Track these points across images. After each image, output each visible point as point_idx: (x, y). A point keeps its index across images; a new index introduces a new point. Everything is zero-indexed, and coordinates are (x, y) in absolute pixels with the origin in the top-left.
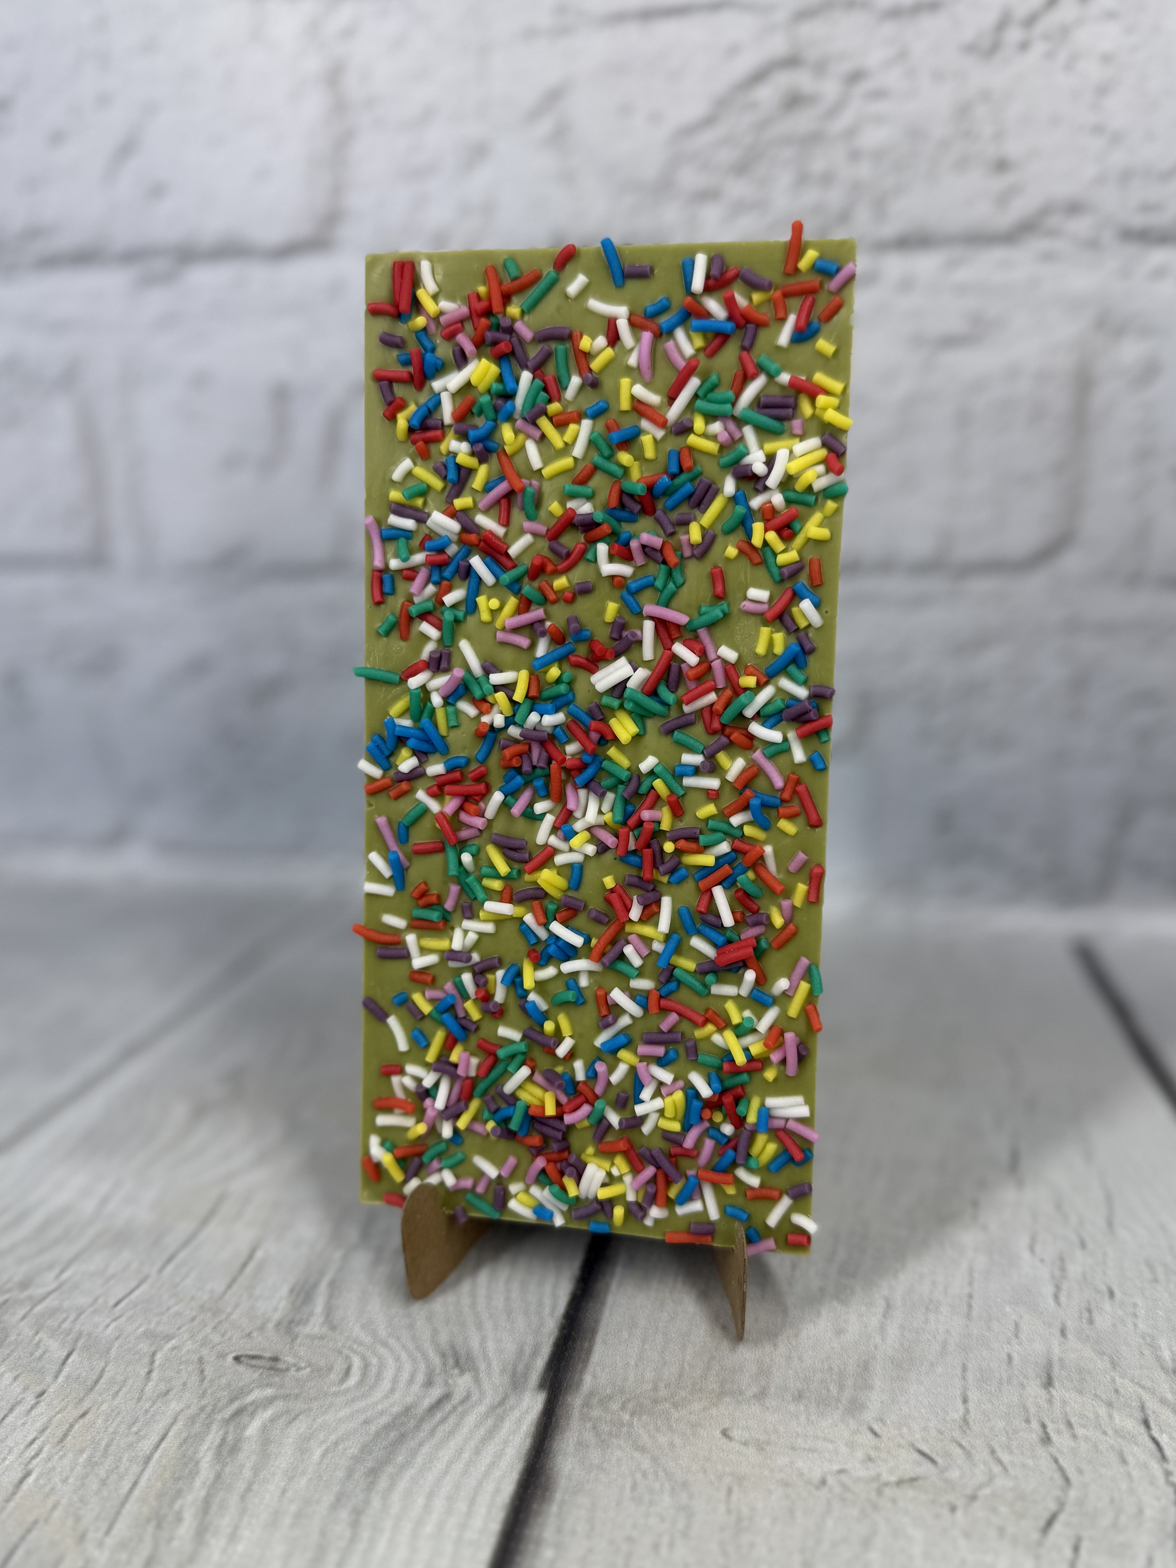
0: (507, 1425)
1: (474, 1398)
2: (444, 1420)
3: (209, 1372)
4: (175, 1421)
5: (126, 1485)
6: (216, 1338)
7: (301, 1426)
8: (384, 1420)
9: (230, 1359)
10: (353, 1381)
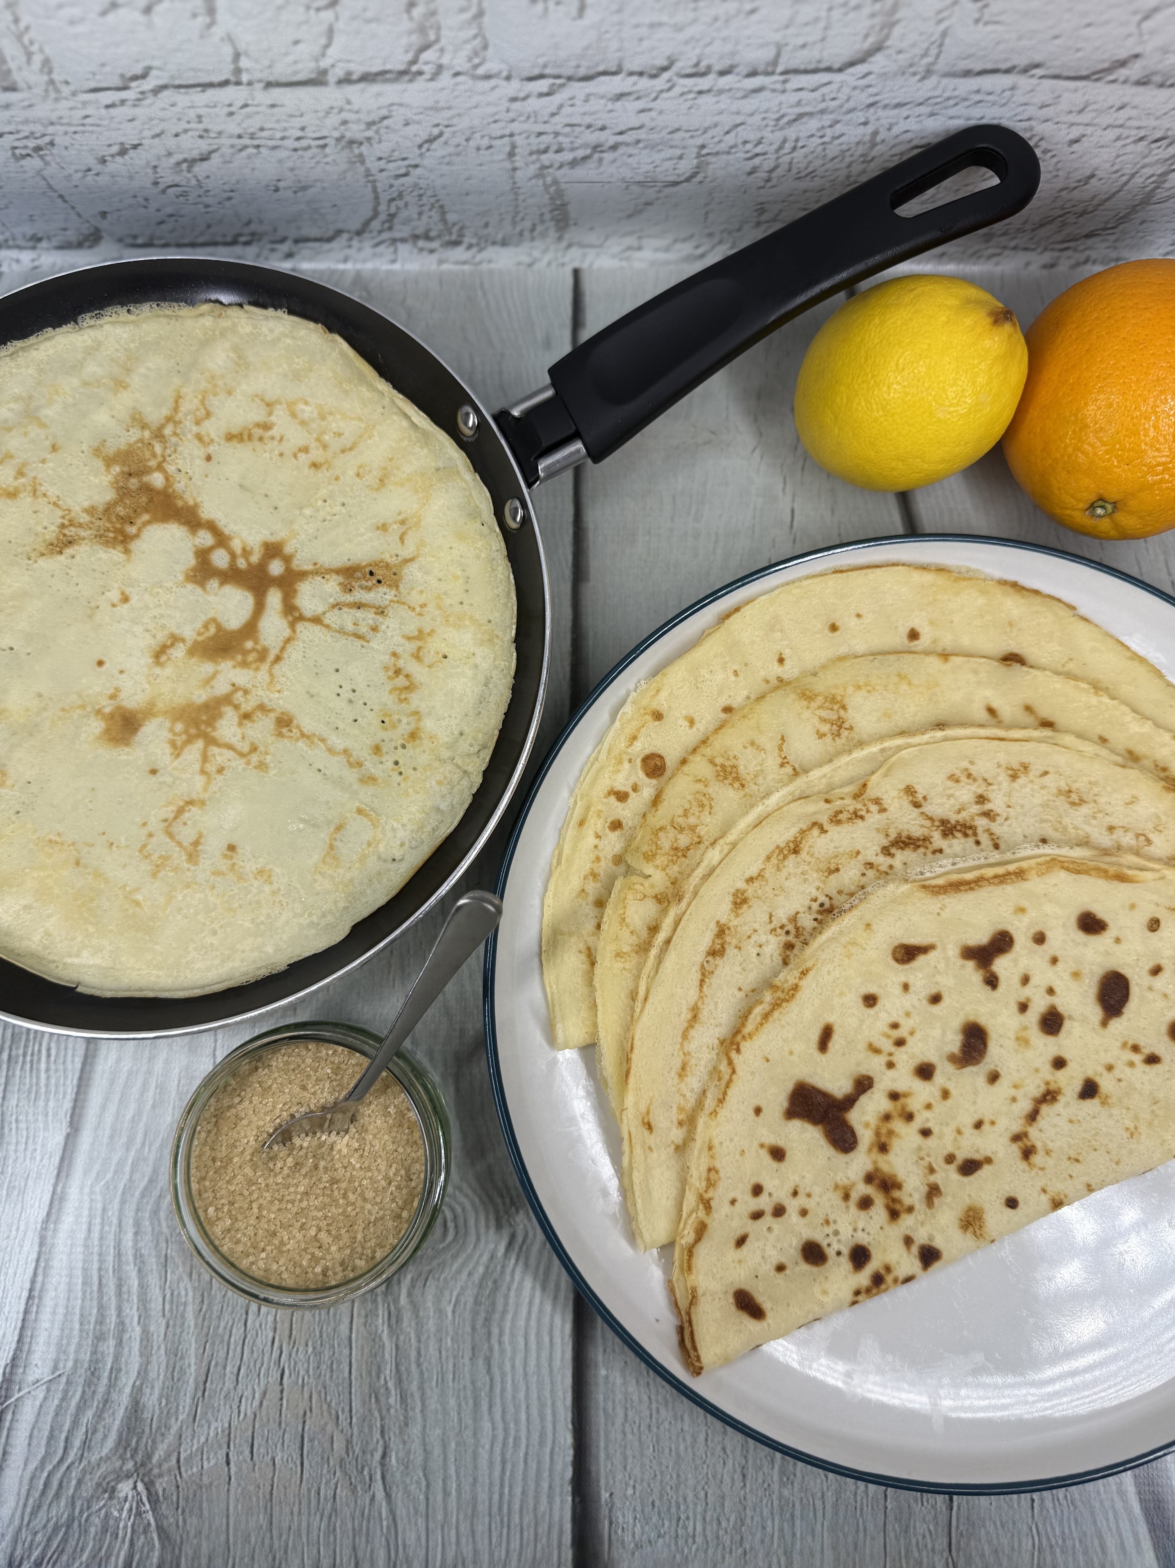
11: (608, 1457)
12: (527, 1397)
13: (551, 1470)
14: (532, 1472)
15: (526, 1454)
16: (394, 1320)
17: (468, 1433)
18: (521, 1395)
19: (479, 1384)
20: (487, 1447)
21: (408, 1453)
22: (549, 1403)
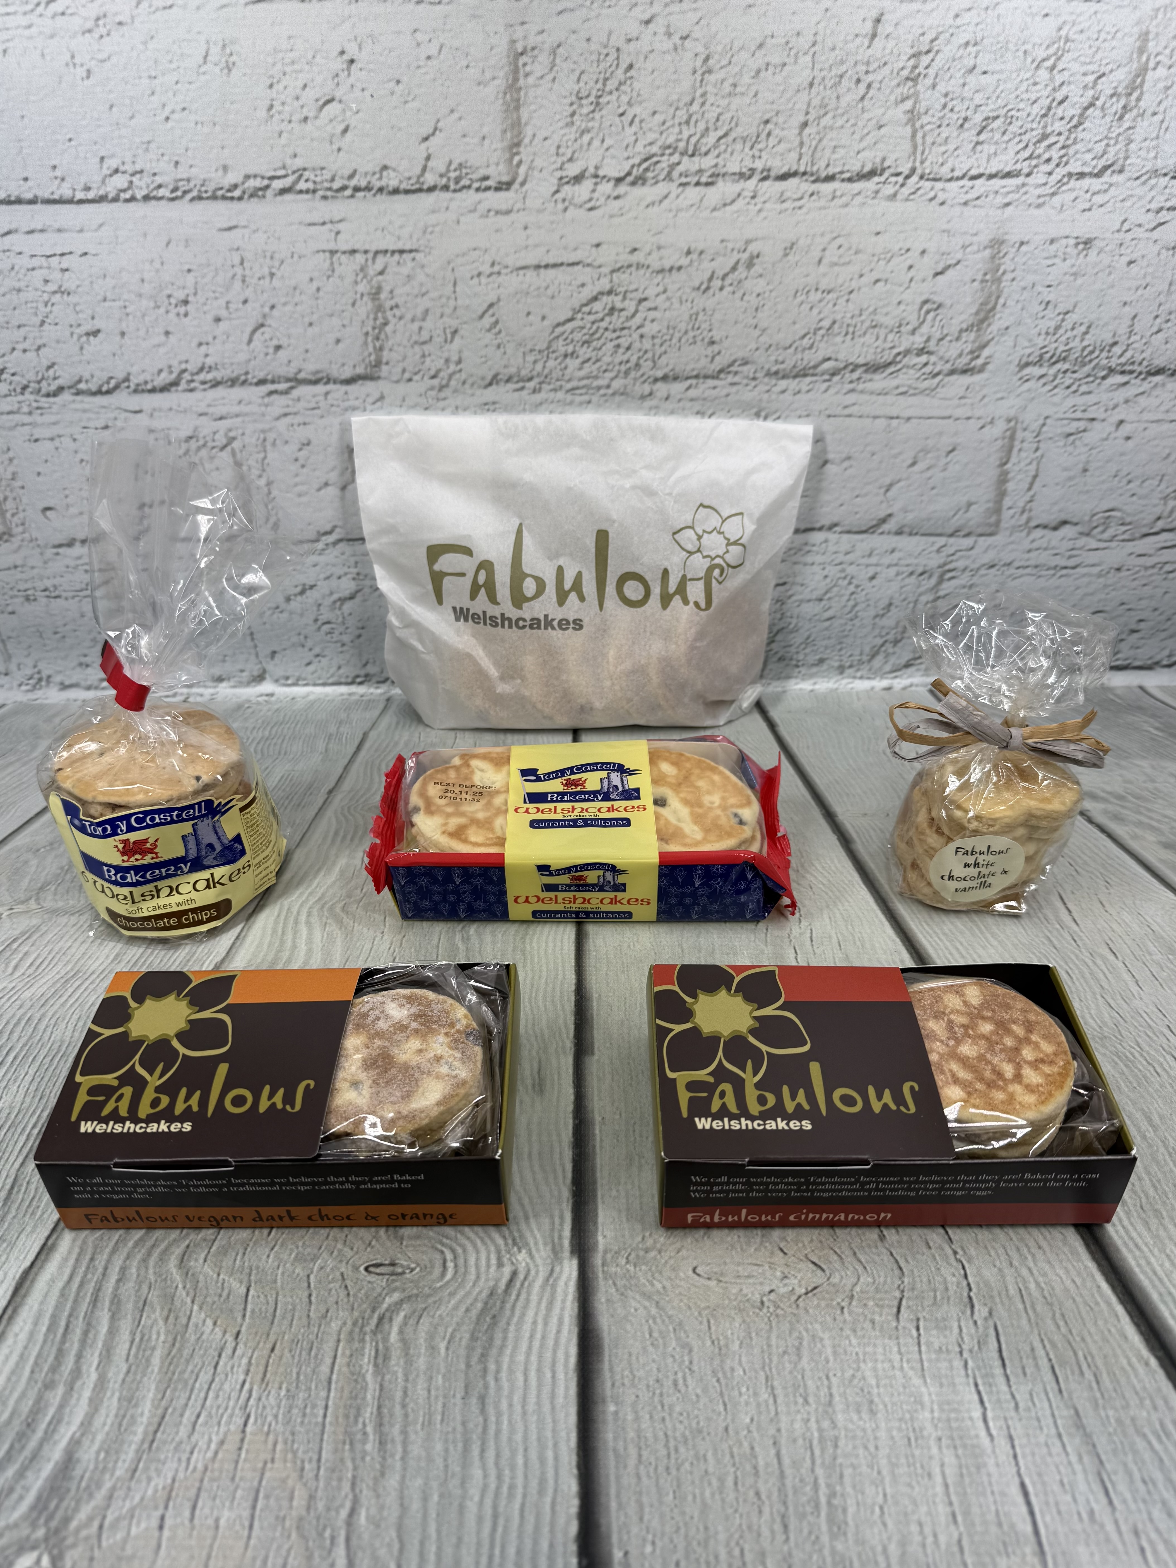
11: (620, 1506)
12: (526, 1438)
13: (552, 1524)
14: (529, 1527)
15: (523, 1505)
16: (381, 1359)
17: (454, 1483)
18: (519, 1437)
19: (471, 1425)
20: (476, 1499)
21: (382, 1508)
22: (550, 1444)
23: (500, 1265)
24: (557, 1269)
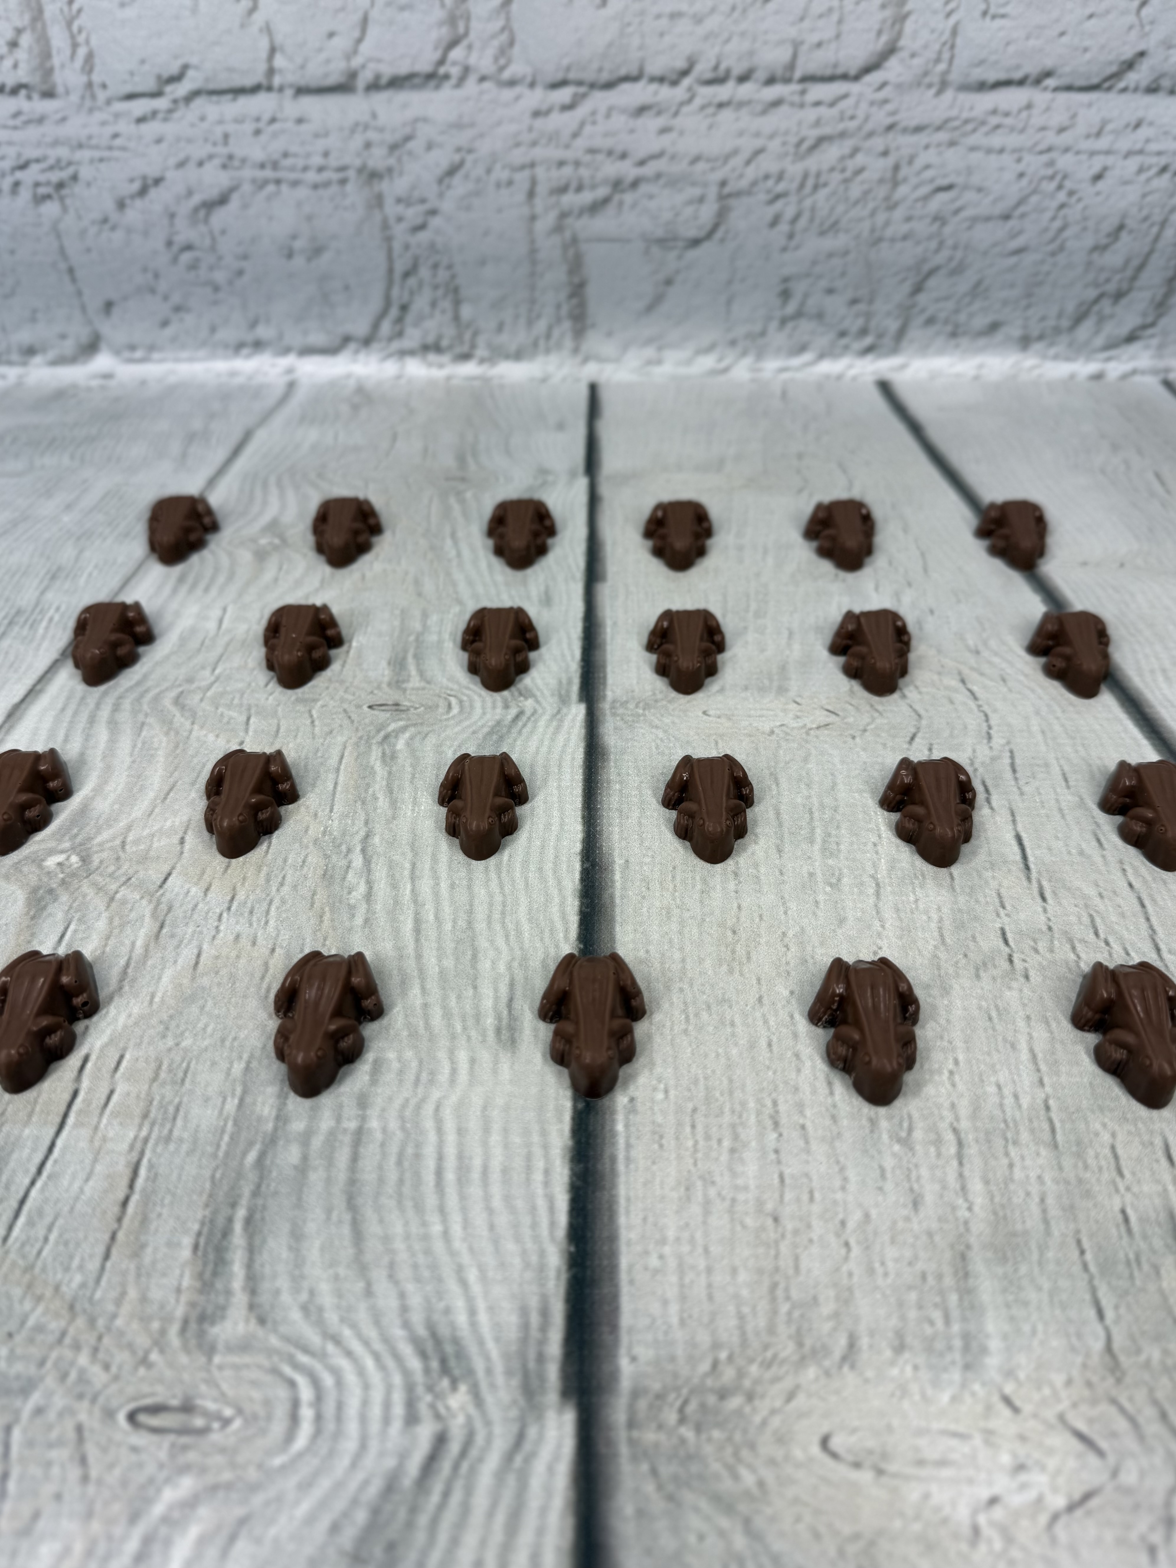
0: (566, 724)
1: (540, 711)
2: (524, 725)
3: (354, 716)
4: (345, 748)
5: (330, 786)
6: (350, 697)
7: (432, 740)
8: (486, 730)
9: (365, 708)
10: (455, 710)
23: (412, 1419)
24: (532, 1432)
